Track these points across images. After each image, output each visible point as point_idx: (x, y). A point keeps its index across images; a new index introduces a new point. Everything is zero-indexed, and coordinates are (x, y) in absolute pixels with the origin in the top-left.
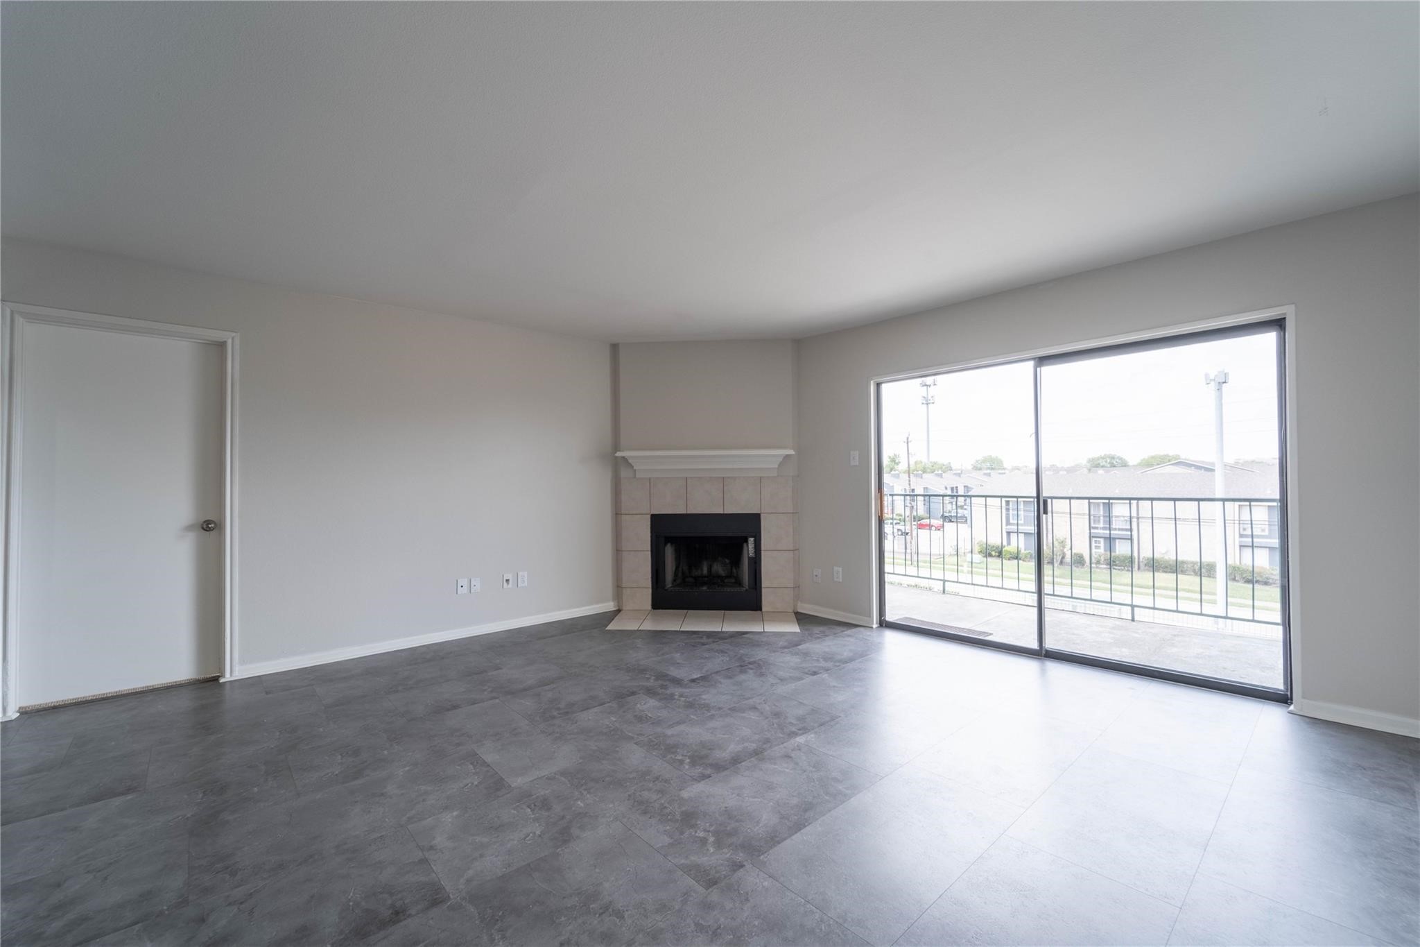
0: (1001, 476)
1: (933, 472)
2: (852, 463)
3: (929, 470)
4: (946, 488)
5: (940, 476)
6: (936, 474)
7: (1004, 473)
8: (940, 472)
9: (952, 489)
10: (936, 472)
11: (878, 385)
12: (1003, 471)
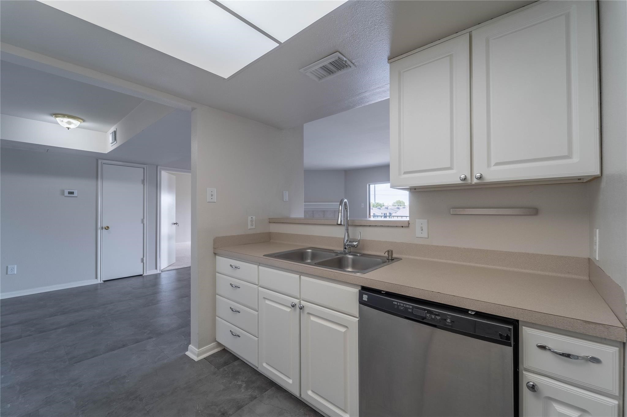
0: (404, 209)
1: (377, 207)
2: (362, 207)
3: (375, 206)
4: (382, 214)
5: (380, 209)
6: (378, 208)
7: (405, 208)
8: (380, 207)
9: (384, 214)
10: (378, 207)
11: (369, 185)
12: (404, 207)
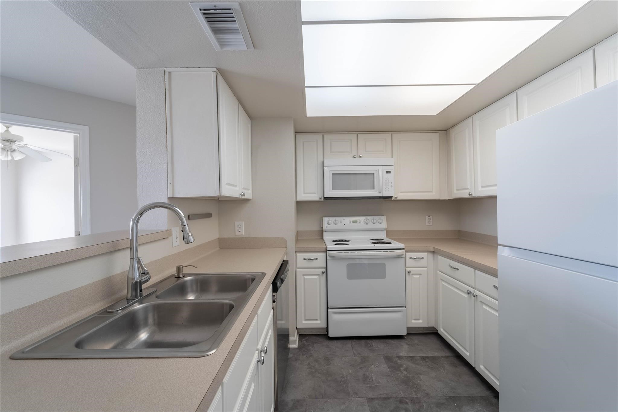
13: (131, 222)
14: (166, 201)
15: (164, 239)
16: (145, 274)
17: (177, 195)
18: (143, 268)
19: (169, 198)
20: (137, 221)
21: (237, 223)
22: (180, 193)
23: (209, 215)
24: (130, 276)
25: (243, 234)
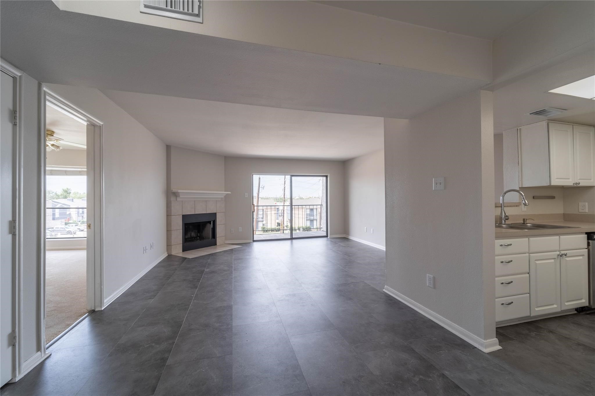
2: (246, 197)
11: (253, 175)
13: (501, 197)
14: (518, 189)
15: (517, 206)
16: (507, 216)
17: (524, 186)
18: (506, 215)
19: (519, 188)
20: (503, 196)
21: (580, 204)
22: (526, 185)
23: (553, 198)
24: (501, 216)
25: (587, 212)
